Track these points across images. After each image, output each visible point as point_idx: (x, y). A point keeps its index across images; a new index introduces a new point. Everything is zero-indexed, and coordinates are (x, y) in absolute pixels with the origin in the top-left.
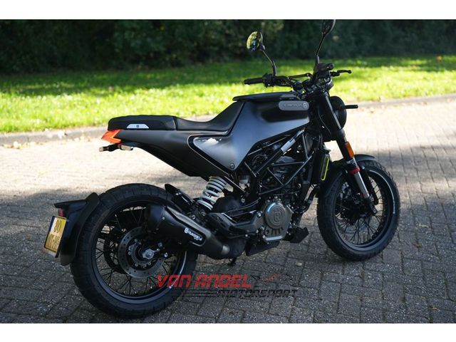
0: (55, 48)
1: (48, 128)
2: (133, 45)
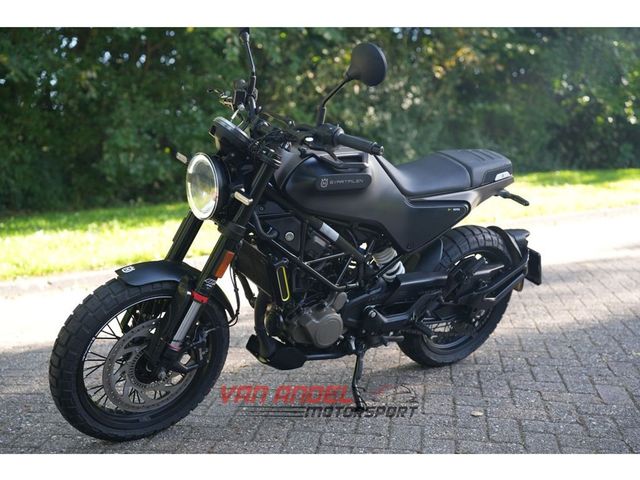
0: (12, 182)
1: (22, 275)
2: (132, 171)
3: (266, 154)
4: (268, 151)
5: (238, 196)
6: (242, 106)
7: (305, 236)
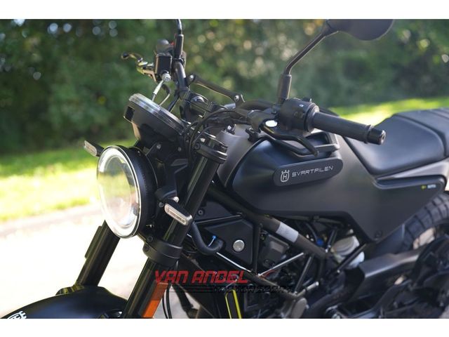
3: (206, 143)
4: (208, 139)
5: (170, 210)
6: (168, 76)
7: (258, 244)
